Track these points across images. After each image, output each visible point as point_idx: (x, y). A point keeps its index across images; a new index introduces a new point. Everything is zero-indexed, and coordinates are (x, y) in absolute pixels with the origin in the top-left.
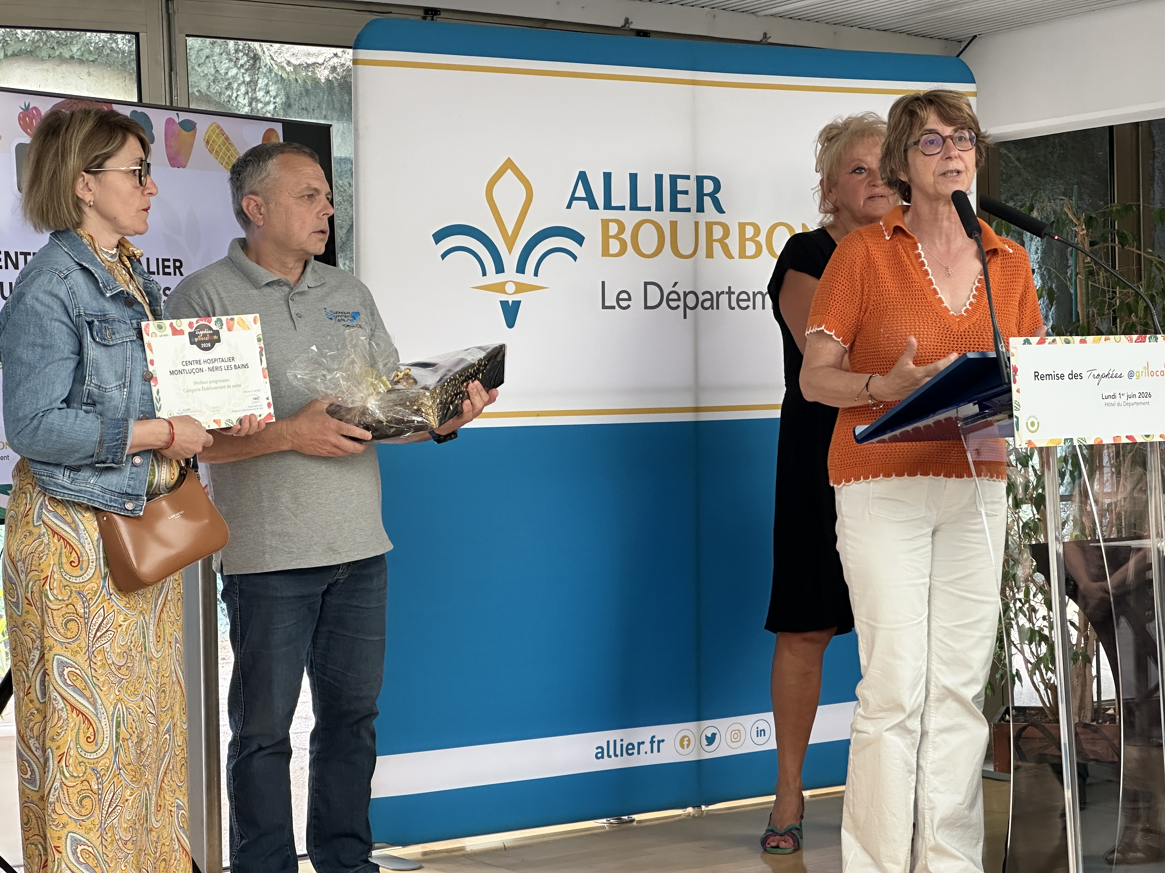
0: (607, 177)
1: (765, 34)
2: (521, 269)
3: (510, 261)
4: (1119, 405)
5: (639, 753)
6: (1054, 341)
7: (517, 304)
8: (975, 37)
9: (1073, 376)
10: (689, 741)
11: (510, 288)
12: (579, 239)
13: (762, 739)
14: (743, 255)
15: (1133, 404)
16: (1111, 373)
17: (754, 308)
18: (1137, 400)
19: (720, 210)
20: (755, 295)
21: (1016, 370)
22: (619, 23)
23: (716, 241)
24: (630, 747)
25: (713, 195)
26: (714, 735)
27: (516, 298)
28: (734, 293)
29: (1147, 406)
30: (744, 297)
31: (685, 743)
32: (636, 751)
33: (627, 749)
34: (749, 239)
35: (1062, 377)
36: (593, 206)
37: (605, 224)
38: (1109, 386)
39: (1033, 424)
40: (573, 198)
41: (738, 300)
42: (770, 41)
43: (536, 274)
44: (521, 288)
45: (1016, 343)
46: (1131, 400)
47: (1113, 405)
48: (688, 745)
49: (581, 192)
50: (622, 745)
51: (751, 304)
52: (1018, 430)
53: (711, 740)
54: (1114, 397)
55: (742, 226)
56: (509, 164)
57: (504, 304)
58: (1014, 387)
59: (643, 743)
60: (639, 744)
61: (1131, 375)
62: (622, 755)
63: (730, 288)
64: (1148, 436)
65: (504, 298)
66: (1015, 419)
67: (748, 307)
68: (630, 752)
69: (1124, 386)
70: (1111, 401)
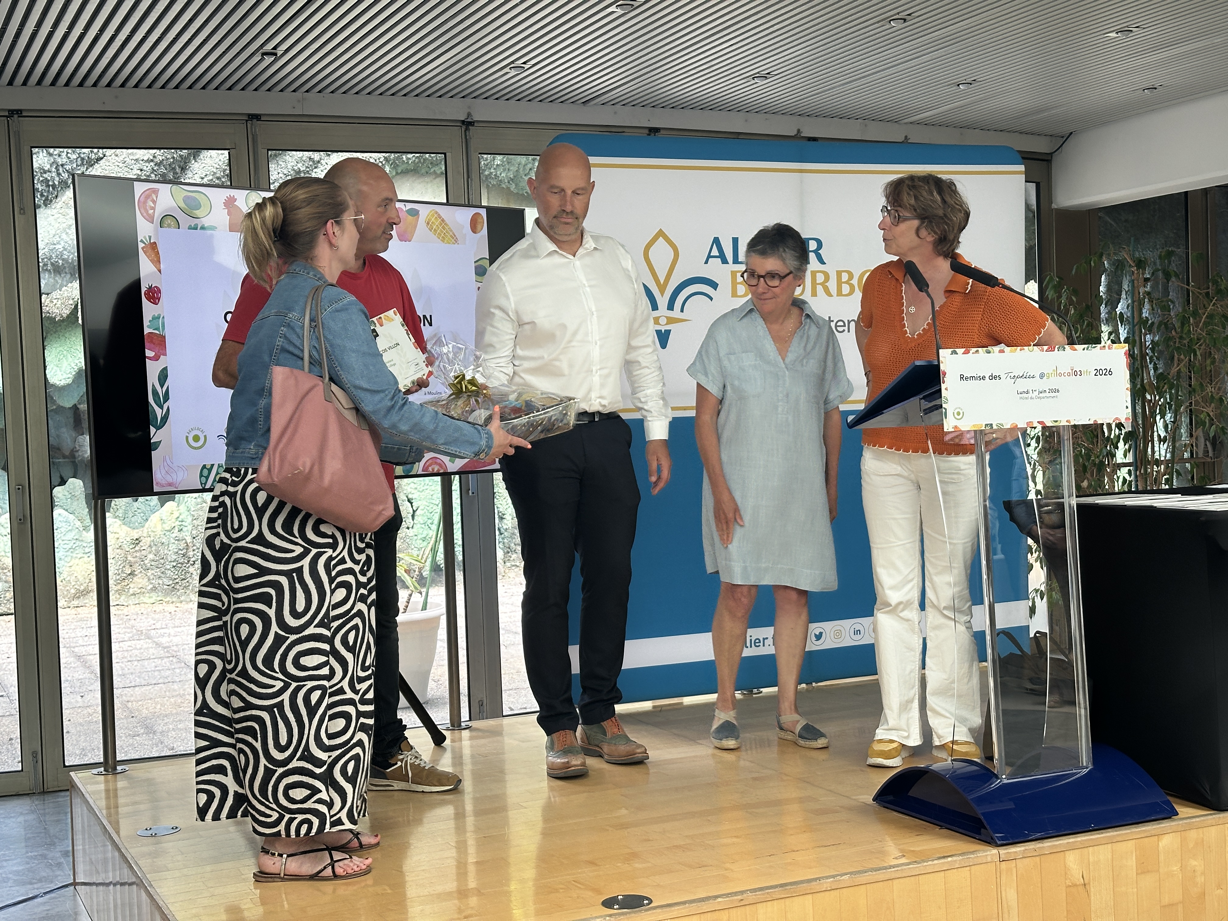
0: (735, 241)
1: (906, 137)
2: (671, 307)
3: (663, 301)
4: (1031, 398)
5: (764, 645)
6: (977, 351)
7: (668, 332)
8: (1071, 133)
9: (993, 377)
11: (663, 321)
12: (714, 285)
13: (858, 637)
14: (840, 293)
15: (1044, 398)
16: (1025, 374)
17: (849, 331)
18: (1047, 394)
19: (823, 262)
20: (849, 322)
21: (945, 374)
22: (793, 133)
23: (819, 284)
24: (757, 641)
25: (816, 252)
26: (821, 633)
27: (668, 328)
28: (833, 321)
29: (1055, 399)
30: (841, 323)
32: (761, 644)
33: (755, 643)
34: (844, 283)
35: (984, 378)
36: (725, 261)
38: (1023, 385)
39: (959, 414)
40: (709, 256)
41: (836, 326)
42: (909, 141)
43: (682, 311)
44: (671, 321)
45: (944, 354)
46: (1042, 395)
47: (1027, 398)
49: (715, 252)
50: (751, 640)
51: (846, 328)
52: (946, 418)
53: (819, 637)
54: (1027, 392)
55: (839, 274)
56: (661, 234)
57: (658, 332)
58: (943, 386)
59: (767, 638)
60: (764, 639)
61: (1042, 376)
62: (751, 647)
63: (830, 318)
64: (1056, 421)
65: (658, 328)
66: (944, 410)
67: (844, 331)
68: (757, 644)
69: (1036, 384)
70: (1025, 395)
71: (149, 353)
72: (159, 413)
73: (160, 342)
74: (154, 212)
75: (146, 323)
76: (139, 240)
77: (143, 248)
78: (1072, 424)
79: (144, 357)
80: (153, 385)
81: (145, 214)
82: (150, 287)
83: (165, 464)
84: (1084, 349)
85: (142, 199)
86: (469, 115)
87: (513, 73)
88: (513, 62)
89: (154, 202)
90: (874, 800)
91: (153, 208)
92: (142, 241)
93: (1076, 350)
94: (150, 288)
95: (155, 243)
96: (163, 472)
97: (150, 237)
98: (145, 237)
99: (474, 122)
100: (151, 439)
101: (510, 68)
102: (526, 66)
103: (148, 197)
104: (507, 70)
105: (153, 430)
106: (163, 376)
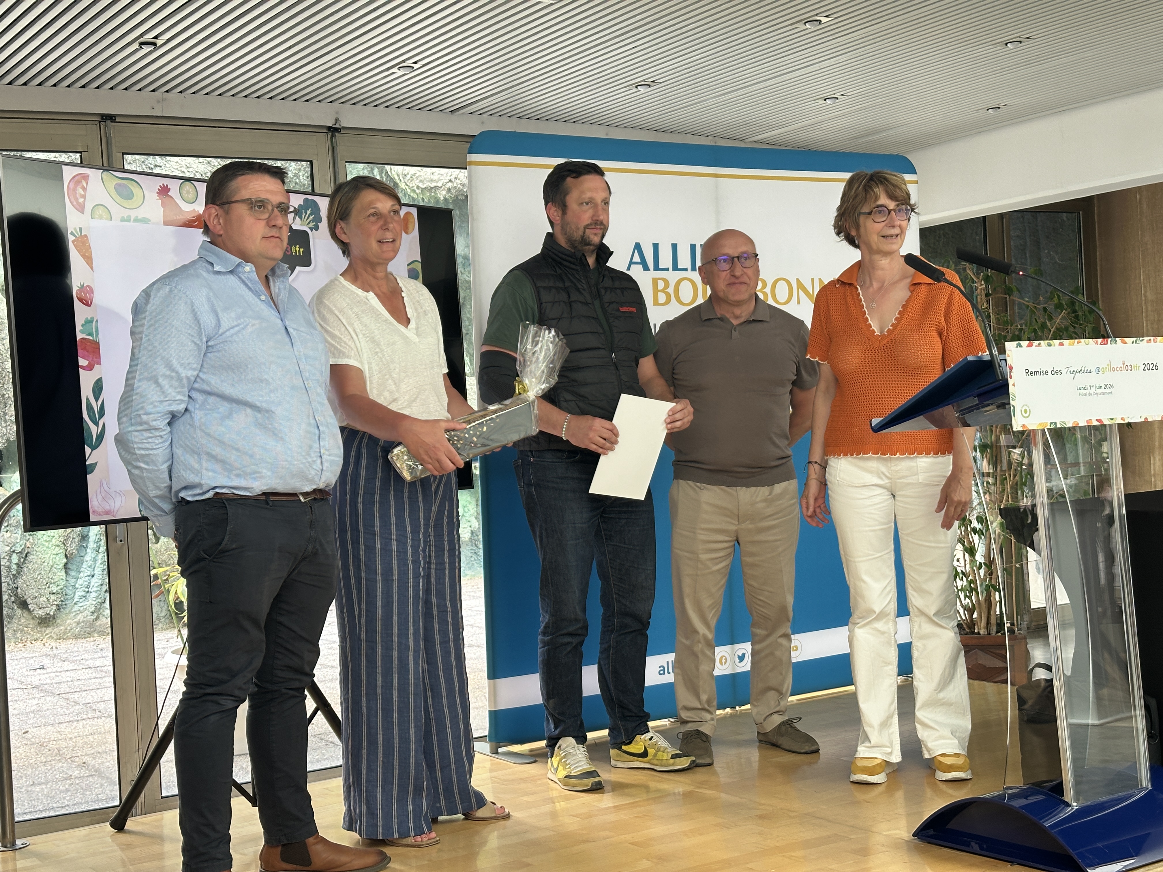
0: (656, 246)
4: (1090, 394)
6: (1039, 344)
9: (1055, 372)
10: (726, 659)
15: (1101, 394)
16: (1083, 369)
18: (1103, 390)
21: (1011, 368)
26: (744, 654)
29: (1110, 395)
31: (723, 661)
35: (1047, 372)
36: (646, 268)
37: (655, 281)
38: (1082, 380)
39: (1026, 411)
40: (632, 262)
45: (1011, 347)
46: (1099, 391)
47: (1086, 395)
48: (725, 663)
49: (636, 258)
52: (1014, 416)
53: (741, 658)
54: (1086, 388)
58: (1010, 382)
61: (1098, 371)
64: (1112, 419)
66: (1012, 408)
69: (1094, 379)
70: (1083, 391)
71: (82, 362)
72: (94, 430)
73: (94, 349)
74: (85, 200)
75: (78, 327)
76: (69, 232)
77: (73, 242)
78: (1126, 422)
79: (76, 367)
80: (87, 399)
81: (75, 203)
82: (82, 286)
83: (102, 489)
84: (1133, 343)
85: (72, 185)
86: (337, 120)
87: (400, 73)
88: (404, 61)
89: (84, 189)
90: (914, 835)
91: (83, 197)
92: (72, 233)
93: (1126, 343)
94: (82, 288)
95: (86, 236)
96: (100, 498)
97: (81, 229)
98: (75, 229)
99: (340, 129)
100: (86, 461)
101: (399, 69)
102: (416, 66)
103: (78, 183)
104: (395, 70)
105: (88, 450)
106: (98, 388)
